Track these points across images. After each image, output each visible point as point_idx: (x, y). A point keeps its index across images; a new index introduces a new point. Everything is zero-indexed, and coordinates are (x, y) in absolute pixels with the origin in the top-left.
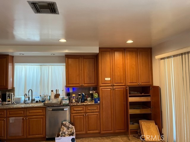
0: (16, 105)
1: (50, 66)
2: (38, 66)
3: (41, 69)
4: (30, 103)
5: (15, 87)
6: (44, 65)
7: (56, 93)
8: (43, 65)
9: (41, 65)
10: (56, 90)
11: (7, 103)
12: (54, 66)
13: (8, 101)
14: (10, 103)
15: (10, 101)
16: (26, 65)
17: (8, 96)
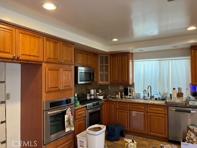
0: (137, 99)
1: (170, 61)
2: (157, 61)
3: (160, 64)
4: (149, 100)
6: (163, 60)
7: (179, 92)
8: (162, 60)
9: (160, 60)
10: (179, 88)
11: (128, 97)
12: (175, 60)
13: (130, 96)
14: (131, 97)
15: (131, 96)
16: (144, 61)
17: (129, 91)
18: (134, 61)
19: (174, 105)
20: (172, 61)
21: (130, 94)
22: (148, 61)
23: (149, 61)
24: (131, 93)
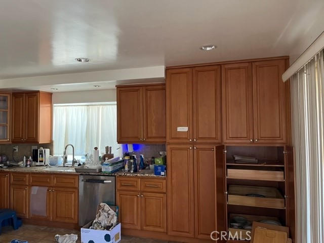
0: (50, 167)
1: (101, 107)
2: (84, 107)
3: (88, 110)
4: (70, 167)
5: (54, 140)
6: (92, 105)
7: (107, 152)
8: (90, 105)
9: (88, 106)
11: (38, 163)
12: (106, 106)
13: (40, 161)
14: (43, 164)
15: (42, 161)
16: (68, 106)
17: (40, 154)
18: (54, 105)
19: (85, 172)
20: (103, 106)
21: (41, 159)
22: (73, 106)
23: (75, 106)
24: (42, 157)
